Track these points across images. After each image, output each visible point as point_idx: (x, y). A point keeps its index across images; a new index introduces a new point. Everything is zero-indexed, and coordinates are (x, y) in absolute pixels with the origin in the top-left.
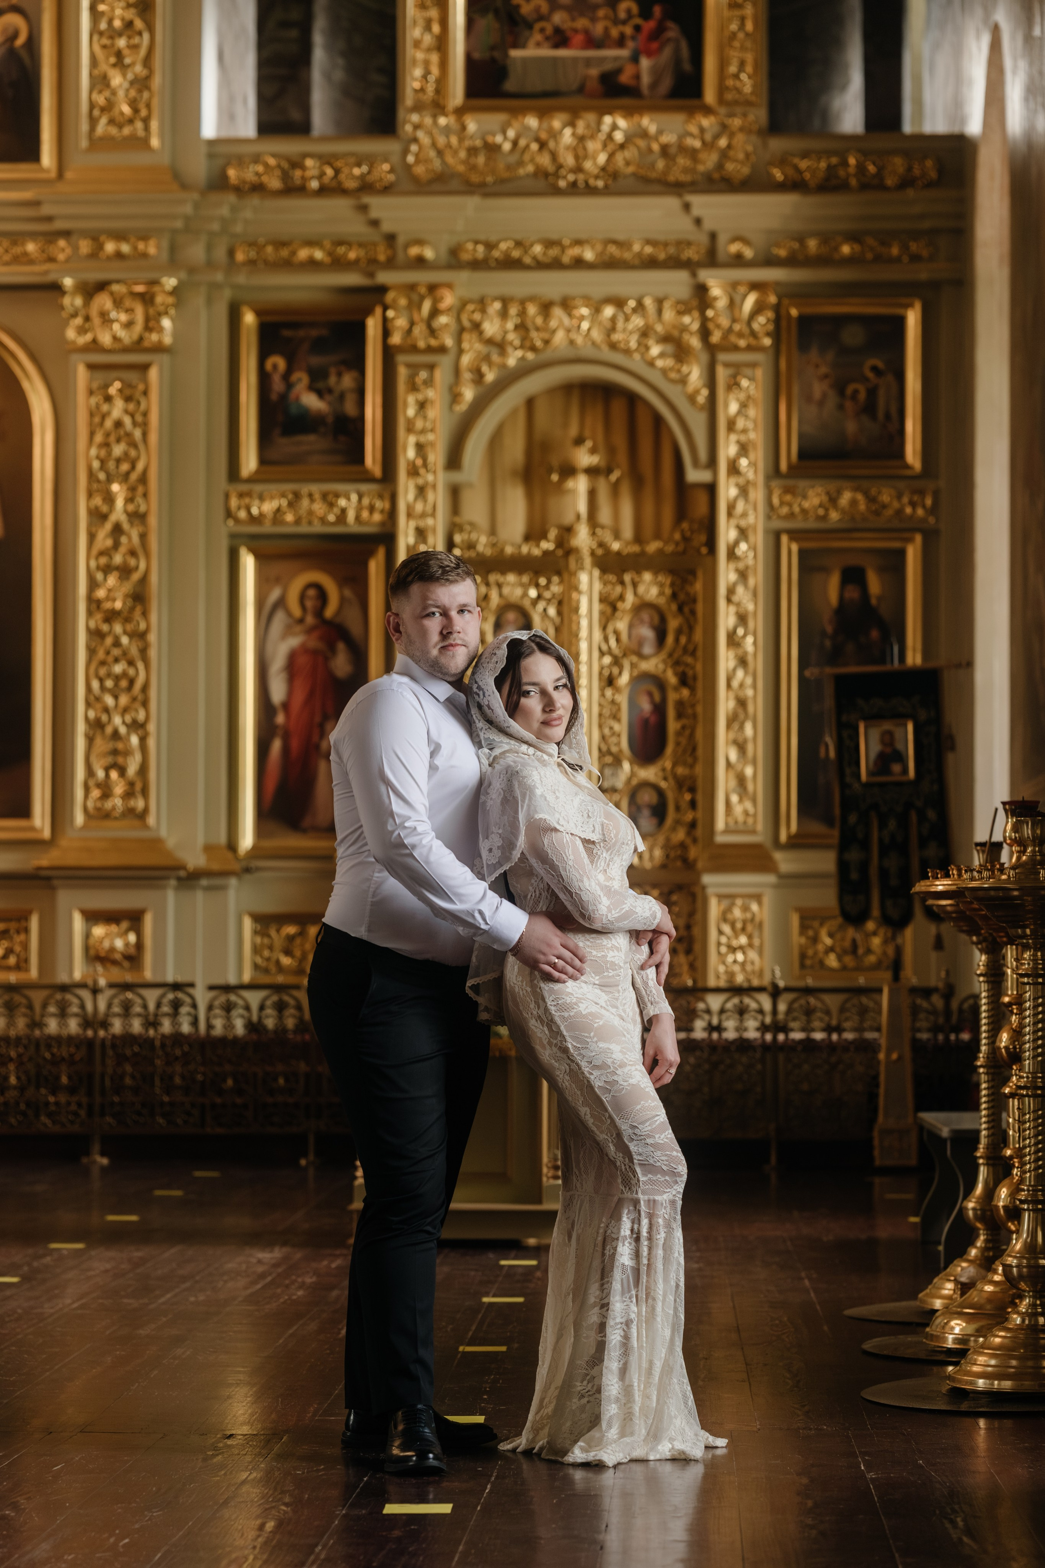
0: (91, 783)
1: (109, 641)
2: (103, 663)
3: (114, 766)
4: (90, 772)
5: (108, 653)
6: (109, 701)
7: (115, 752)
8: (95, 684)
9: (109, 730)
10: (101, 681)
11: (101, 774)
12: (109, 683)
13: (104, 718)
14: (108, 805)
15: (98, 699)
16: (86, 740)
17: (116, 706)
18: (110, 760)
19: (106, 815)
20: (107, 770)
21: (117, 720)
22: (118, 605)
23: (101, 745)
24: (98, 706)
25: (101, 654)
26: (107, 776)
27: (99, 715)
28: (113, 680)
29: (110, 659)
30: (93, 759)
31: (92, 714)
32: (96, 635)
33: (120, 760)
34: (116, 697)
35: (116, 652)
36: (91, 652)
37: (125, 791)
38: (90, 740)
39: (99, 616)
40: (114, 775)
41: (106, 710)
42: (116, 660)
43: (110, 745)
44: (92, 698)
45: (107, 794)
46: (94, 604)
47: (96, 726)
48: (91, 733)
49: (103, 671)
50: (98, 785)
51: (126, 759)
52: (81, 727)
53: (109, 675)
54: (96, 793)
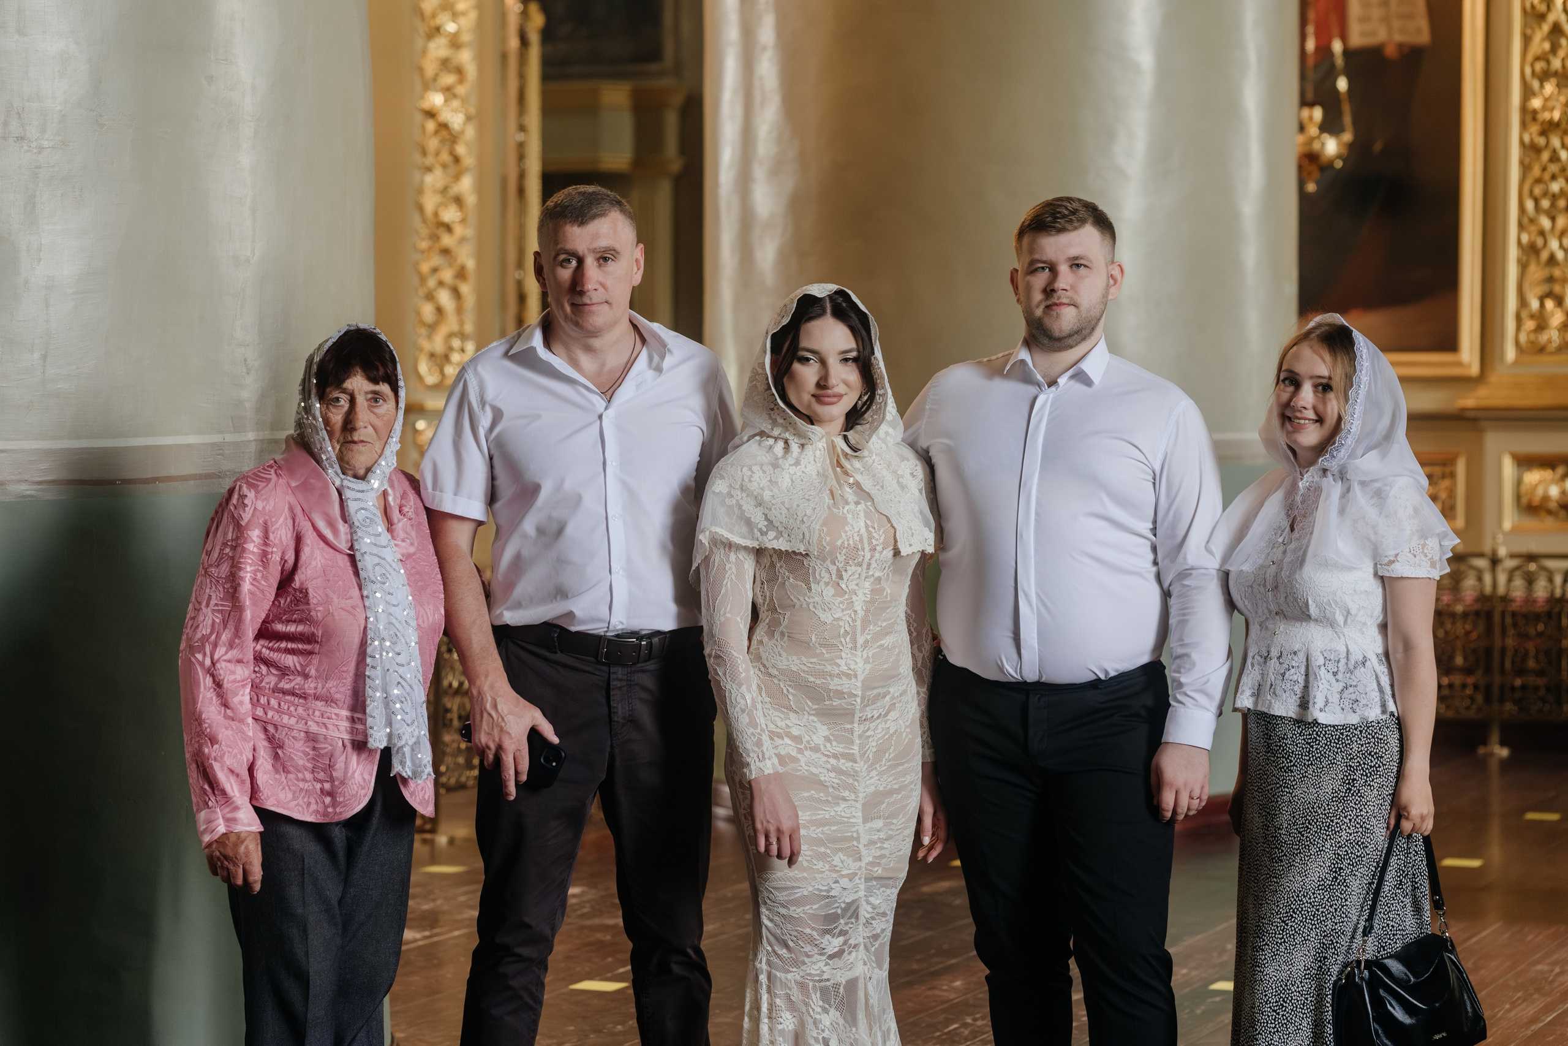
0: (1524, 314)
1: (1545, 156)
2: (1538, 181)
3: (1549, 294)
4: (1523, 302)
5: (1544, 169)
6: (1546, 223)
7: (1551, 279)
8: (1530, 205)
9: (1544, 255)
10: (1536, 201)
11: (1535, 304)
12: (1545, 203)
13: (1540, 242)
14: (1543, 338)
15: (1532, 221)
16: (1518, 266)
17: (1553, 228)
18: (1545, 288)
19: (1542, 350)
20: (1542, 300)
21: (1554, 244)
22: (1556, 115)
23: (1536, 272)
24: (1533, 228)
25: (1536, 172)
26: (1542, 305)
27: (1533, 238)
28: (1550, 199)
29: (1547, 176)
30: (1526, 287)
31: (1525, 238)
32: (1531, 150)
33: (1557, 288)
34: (1553, 219)
35: (1554, 168)
36: (1525, 168)
37: (1563, 322)
38: (1523, 266)
39: (1534, 129)
40: (1549, 304)
41: (1542, 233)
42: (1554, 177)
43: (1546, 273)
44: (1525, 220)
45: (1542, 326)
46: (1529, 116)
47: (1531, 251)
48: (1525, 258)
49: (1537, 191)
50: (1532, 316)
51: (1563, 287)
52: (1513, 253)
53: (1545, 194)
54: (1530, 325)
